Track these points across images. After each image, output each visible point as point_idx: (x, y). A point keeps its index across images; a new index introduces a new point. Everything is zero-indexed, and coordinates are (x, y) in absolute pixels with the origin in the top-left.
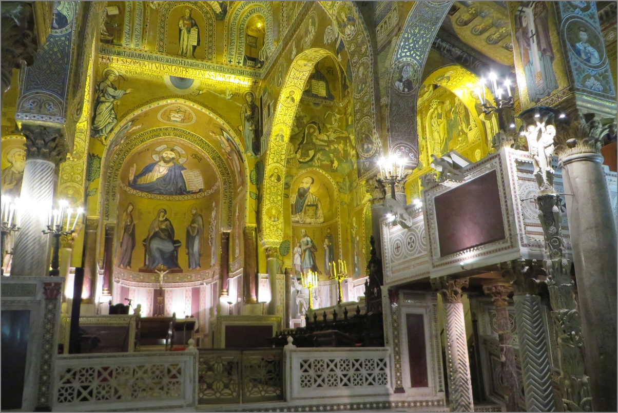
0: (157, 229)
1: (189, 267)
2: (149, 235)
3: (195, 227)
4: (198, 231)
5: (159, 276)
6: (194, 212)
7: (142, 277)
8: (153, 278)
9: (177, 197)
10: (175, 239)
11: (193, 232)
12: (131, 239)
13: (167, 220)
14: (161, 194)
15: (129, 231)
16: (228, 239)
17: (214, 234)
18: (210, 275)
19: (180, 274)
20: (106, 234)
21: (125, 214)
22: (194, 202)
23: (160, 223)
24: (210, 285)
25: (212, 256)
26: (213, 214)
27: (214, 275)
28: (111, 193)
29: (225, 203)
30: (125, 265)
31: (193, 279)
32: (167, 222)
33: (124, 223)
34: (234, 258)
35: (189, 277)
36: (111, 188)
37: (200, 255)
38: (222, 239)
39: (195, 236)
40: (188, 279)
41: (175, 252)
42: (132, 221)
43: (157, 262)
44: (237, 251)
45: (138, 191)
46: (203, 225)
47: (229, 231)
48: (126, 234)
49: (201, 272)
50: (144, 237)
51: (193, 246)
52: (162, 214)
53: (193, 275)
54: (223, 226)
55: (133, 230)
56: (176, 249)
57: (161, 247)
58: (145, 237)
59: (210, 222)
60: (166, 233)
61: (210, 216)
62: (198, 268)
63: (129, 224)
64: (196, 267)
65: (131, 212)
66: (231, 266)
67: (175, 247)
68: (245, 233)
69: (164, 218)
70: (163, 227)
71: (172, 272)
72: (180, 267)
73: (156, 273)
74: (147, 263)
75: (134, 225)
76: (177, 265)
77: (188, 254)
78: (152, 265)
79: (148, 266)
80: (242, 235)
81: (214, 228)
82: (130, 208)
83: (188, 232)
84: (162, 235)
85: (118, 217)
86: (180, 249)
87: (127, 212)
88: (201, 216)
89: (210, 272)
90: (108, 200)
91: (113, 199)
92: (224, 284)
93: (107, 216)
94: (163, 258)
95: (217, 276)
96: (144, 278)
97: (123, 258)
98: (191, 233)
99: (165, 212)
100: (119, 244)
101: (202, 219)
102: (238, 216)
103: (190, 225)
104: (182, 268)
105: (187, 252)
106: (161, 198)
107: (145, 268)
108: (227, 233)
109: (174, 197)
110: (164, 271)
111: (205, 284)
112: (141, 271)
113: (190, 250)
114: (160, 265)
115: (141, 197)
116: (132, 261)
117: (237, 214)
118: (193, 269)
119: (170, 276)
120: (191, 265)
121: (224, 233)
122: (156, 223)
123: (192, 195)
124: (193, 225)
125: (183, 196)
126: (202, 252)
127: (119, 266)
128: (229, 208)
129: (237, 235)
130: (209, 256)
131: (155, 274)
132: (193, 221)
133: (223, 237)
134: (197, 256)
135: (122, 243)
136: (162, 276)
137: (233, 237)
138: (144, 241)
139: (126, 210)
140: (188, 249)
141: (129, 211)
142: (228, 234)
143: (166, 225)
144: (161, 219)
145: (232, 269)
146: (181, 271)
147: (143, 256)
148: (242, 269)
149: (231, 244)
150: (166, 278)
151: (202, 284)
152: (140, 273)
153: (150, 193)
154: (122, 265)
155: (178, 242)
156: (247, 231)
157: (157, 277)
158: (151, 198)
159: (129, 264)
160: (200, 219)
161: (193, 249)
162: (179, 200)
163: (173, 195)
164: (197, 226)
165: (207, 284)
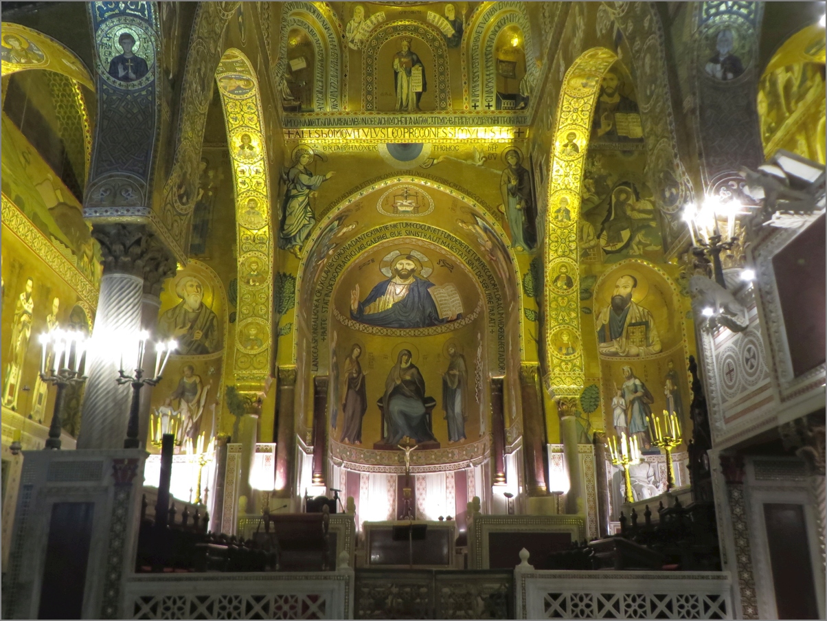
0: (398, 382)
1: (450, 439)
2: (386, 392)
3: (454, 375)
4: (459, 381)
5: (404, 454)
6: (452, 351)
7: (378, 457)
8: (396, 458)
9: (426, 330)
10: (426, 395)
11: (453, 382)
12: (359, 399)
13: (412, 366)
14: (401, 327)
15: (356, 387)
16: (501, 390)
17: (481, 383)
18: (480, 451)
19: (435, 450)
20: (316, 392)
21: (348, 361)
22: (449, 335)
23: (402, 373)
24: (479, 466)
25: (481, 420)
26: (479, 351)
27: (484, 449)
28: (320, 331)
29: (492, 332)
30: (352, 439)
31: (456, 458)
32: (413, 370)
33: (347, 375)
34: (511, 421)
35: (450, 455)
36: (319, 322)
37: (464, 419)
38: (493, 390)
39: (455, 390)
40: (448, 458)
41: (427, 416)
42: (359, 372)
43: (400, 432)
44: (514, 409)
45: (366, 326)
46: (466, 371)
47: (502, 377)
48: (351, 391)
49: (466, 446)
50: (378, 397)
51: (453, 404)
52: (405, 358)
53: (456, 451)
54: (492, 370)
55: (363, 385)
56: (429, 411)
57: (404, 409)
58: (382, 395)
59: (476, 365)
60: (413, 388)
61: (475, 356)
62: (462, 440)
63: (355, 375)
64: (459, 439)
65: (357, 357)
66: (508, 434)
67: (427, 408)
68: (521, 378)
69: (409, 364)
70: (408, 378)
71: (424, 448)
72: (435, 440)
73: (400, 449)
74: (386, 435)
75: (364, 377)
76: (431, 437)
77: (447, 418)
78: (394, 437)
79: (388, 440)
80: (518, 381)
81: (481, 374)
82: (356, 352)
83: (445, 383)
84: (406, 390)
85: (336, 366)
86: (434, 411)
87: (351, 358)
88: (462, 356)
89: (479, 444)
90: (316, 341)
91: (324, 339)
92: (499, 465)
93: (316, 365)
94: (410, 427)
95: (488, 452)
96: (382, 458)
97: (348, 428)
98: (450, 385)
99: (409, 354)
100: (342, 408)
101: (465, 361)
102: (512, 351)
103: (448, 373)
104: (439, 440)
105: (445, 416)
106: (402, 333)
107: (382, 443)
108: (498, 380)
109: (421, 330)
110: (411, 447)
111: (471, 465)
112: (376, 447)
113: (450, 411)
114: (405, 437)
115: (372, 333)
116: (362, 432)
117: (510, 349)
118: (455, 441)
119: (421, 454)
120: (452, 435)
121: (493, 380)
122: (396, 374)
123: (447, 325)
124: (451, 372)
125: (434, 328)
126: (466, 415)
127: (342, 441)
128: (500, 339)
129: (512, 383)
130: (477, 421)
131: (399, 452)
132: (451, 367)
133: (493, 386)
134: (460, 420)
135: (345, 406)
136: (408, 454)
137: (508, 385)
138: (380, 401)
139: (350, 356)
140: (447, 410)
141: (354, 357)
142: (501, 382)
143: (412, 375)
144: (404, 366)
145: (510, 440)
146: (437, 446)
147: (379, 425)
148: (521, 437)
149: (506, 397)
150: (415, 458)
151: (469, 466)
152: (376, 451)
153: (385, 327)
154: (346, 439)
155: (431, 399)
156: (525, 374)
157: (401, 456)
158: (387, 335)
159: (358, 436)
160: (461, 361)
161: (453, 410)
162: (429, 335)
163: (420, 327)
164: (457, 373)
165: (475, 465)
